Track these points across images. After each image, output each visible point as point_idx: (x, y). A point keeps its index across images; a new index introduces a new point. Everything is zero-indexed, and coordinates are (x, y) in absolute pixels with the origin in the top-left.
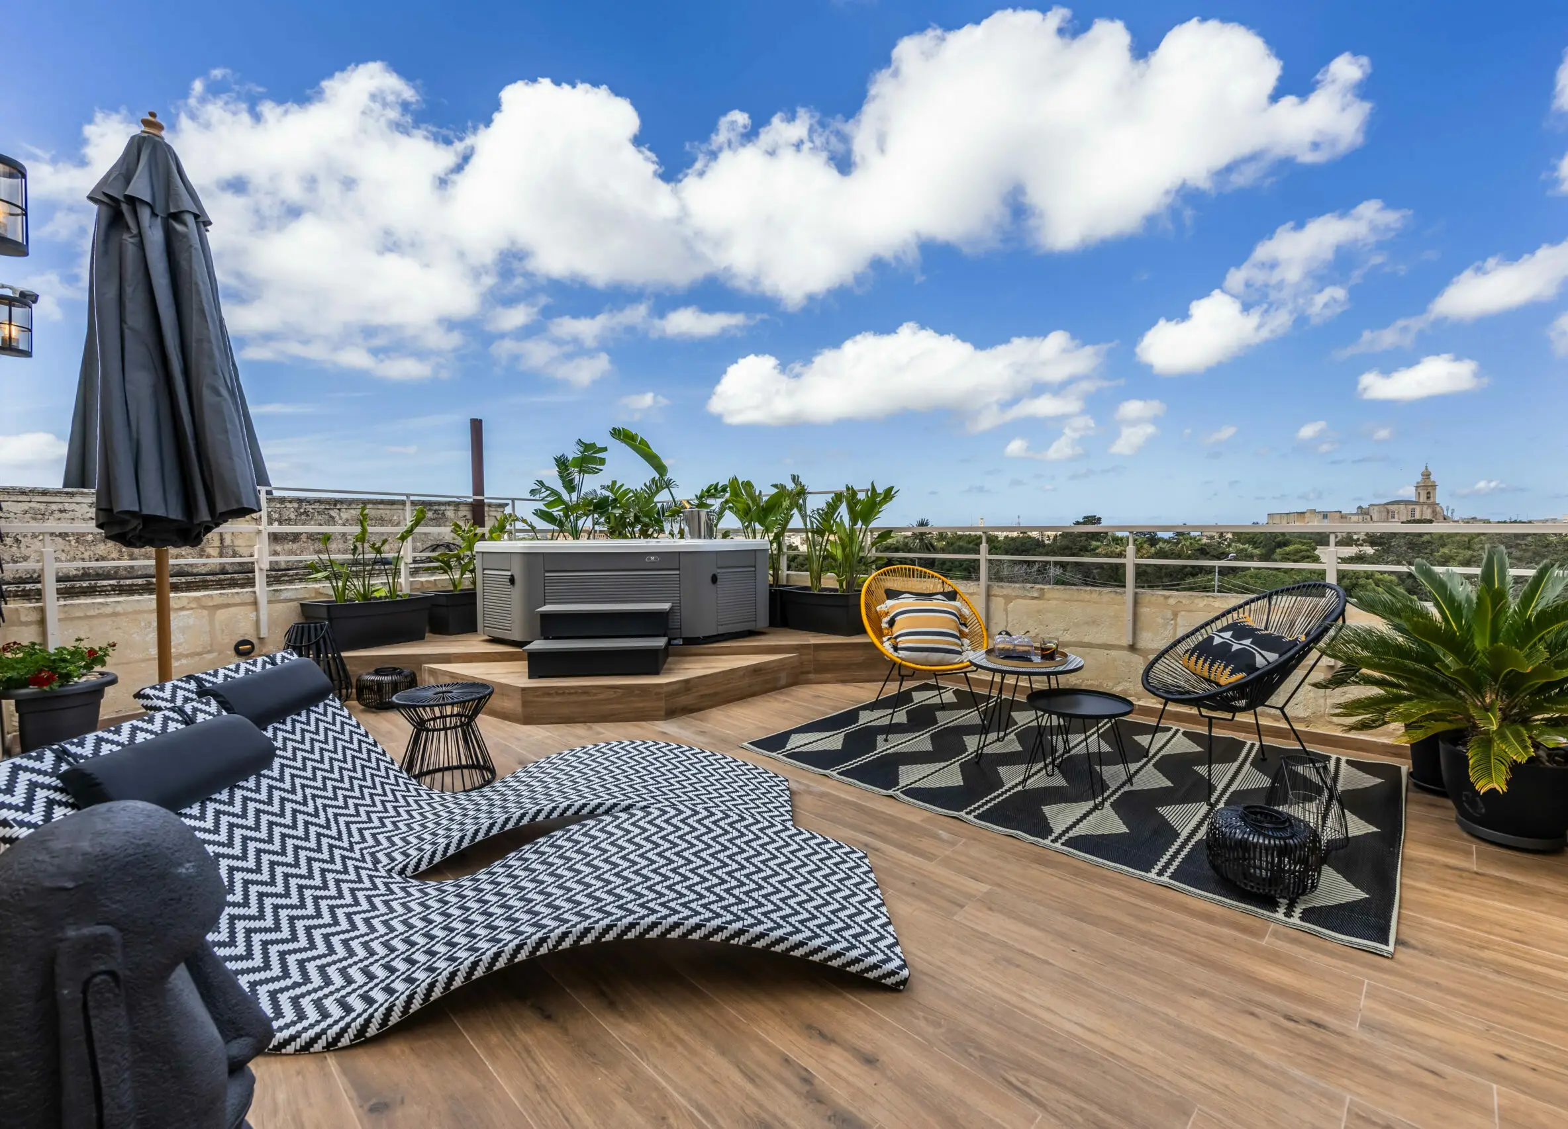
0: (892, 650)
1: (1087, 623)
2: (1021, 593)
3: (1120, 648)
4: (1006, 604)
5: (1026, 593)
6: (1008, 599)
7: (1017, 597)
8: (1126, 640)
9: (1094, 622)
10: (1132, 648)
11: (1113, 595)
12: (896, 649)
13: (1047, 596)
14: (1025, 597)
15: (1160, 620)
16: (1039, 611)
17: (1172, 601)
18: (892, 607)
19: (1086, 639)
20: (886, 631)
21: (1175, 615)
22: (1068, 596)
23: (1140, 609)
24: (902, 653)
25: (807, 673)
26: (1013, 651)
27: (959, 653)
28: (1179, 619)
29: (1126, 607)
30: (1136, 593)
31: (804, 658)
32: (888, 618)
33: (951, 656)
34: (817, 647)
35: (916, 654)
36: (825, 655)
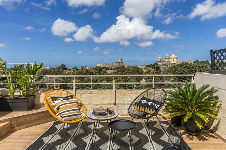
0: (61, 118)
1: (103, 99)
2: (85, 92)
3: (112, 104)
4: (81, 96)
5: (87, 92)
6: (82, 94)
7: (84, 94)
8: (113, 102)
9: (105, 98)
10: (115, 104)
11: (109, 91)
12: (62, 117)
13: (93, 93)
14: (87, 93)
15: (121, 97)
16: (90, 97)
17: (123, 92)
18: (58, 103)
19: (103, 103)
20: (57, 112)
21: (124, 95)
22: (98, 93)
23: (116, 94)
24: (64, 118)
25: (14, 127)
26: (101, 113)
27: (81, 114)
28: (125, 96)
29: (113, 94)
30: (115, 91)
31: (12, 122)
32: (56, 107)
33: (78, 116)
34: (18, 118)
35: (69, 117)
36: (21, 120)
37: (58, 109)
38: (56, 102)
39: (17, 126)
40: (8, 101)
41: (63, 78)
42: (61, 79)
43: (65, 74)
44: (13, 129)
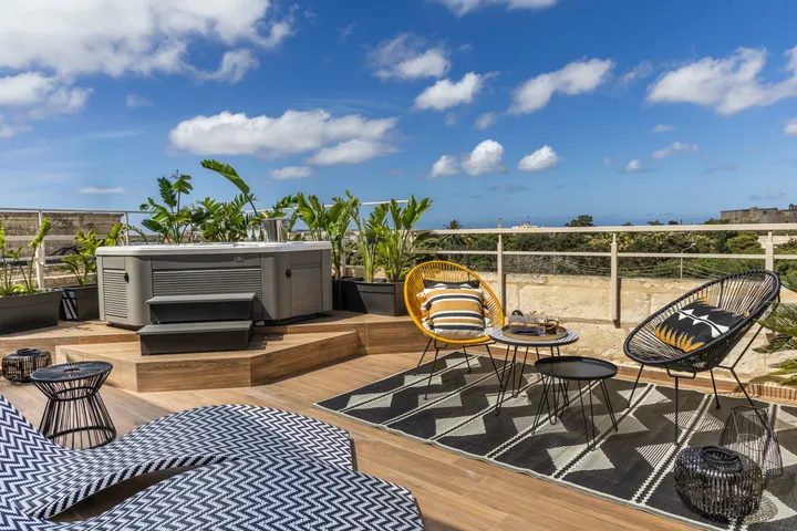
0: (429, 329)
1: (580, 303)
2: (530, 280)
3: (607, 322)
4: (518, 289)
5: (534, 280)
7: (527, 284)
8: (612, 316)
9: (586, 302)
10: (617, 323)
11: (601, 282)
12: (432, 327)
13: (550, 282)
14: (532, 284)
15: (637, 301)
16: (544, 295)
17: (647, 285)
18: (429, 294)
19: (581, 316)
20: (423, 314)
21: (649, 296)
22: (566, 283)
23: (622, 293)
24: (436, 330)
25: (363, 346)
26: (524, 327)
27: (482, 329)
28: (653, 300)
29: (610, 291)
30: (619, 281)
31: (361, 334)
32: (426, 303)
33: (476, 332)
34: (371, 326)
35: (449, 331)
36: (378, 332)
37: (429, 306)
38: (427, 291)
39: (371, 345)
40: (360, 288)
41: (582, 260)
42: (573, 266)
43: (588, 250)
44: (362, 350)
